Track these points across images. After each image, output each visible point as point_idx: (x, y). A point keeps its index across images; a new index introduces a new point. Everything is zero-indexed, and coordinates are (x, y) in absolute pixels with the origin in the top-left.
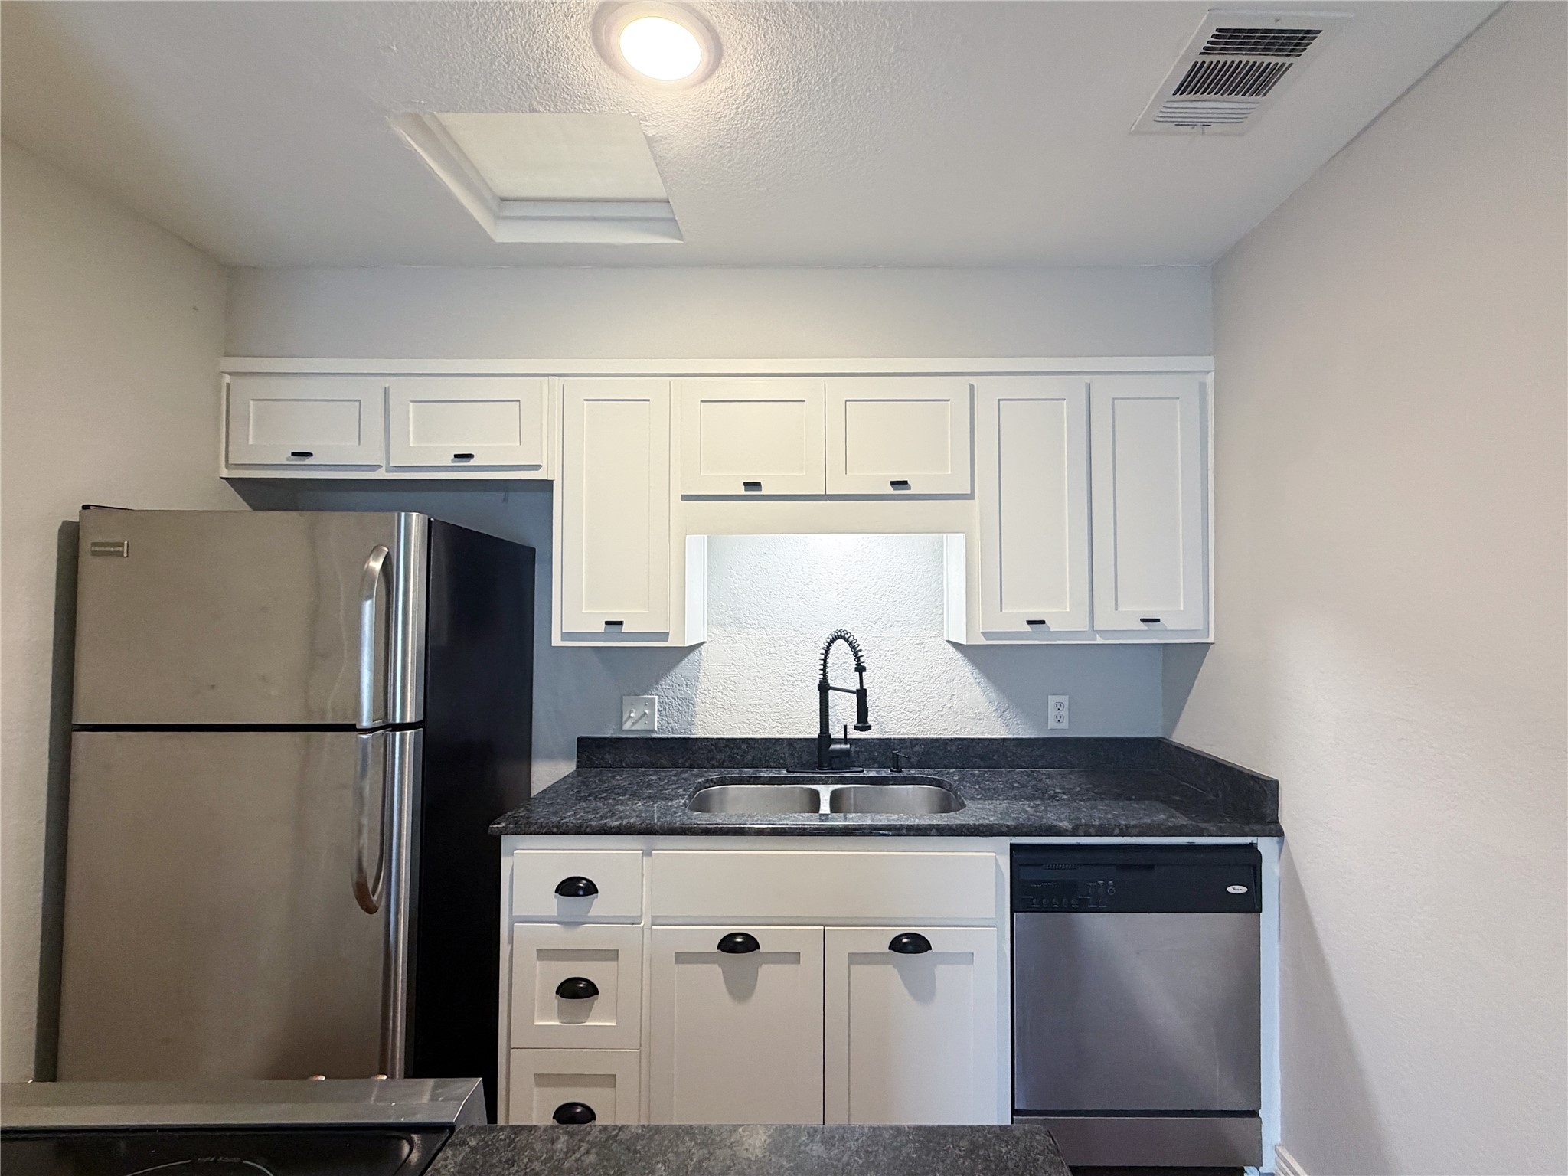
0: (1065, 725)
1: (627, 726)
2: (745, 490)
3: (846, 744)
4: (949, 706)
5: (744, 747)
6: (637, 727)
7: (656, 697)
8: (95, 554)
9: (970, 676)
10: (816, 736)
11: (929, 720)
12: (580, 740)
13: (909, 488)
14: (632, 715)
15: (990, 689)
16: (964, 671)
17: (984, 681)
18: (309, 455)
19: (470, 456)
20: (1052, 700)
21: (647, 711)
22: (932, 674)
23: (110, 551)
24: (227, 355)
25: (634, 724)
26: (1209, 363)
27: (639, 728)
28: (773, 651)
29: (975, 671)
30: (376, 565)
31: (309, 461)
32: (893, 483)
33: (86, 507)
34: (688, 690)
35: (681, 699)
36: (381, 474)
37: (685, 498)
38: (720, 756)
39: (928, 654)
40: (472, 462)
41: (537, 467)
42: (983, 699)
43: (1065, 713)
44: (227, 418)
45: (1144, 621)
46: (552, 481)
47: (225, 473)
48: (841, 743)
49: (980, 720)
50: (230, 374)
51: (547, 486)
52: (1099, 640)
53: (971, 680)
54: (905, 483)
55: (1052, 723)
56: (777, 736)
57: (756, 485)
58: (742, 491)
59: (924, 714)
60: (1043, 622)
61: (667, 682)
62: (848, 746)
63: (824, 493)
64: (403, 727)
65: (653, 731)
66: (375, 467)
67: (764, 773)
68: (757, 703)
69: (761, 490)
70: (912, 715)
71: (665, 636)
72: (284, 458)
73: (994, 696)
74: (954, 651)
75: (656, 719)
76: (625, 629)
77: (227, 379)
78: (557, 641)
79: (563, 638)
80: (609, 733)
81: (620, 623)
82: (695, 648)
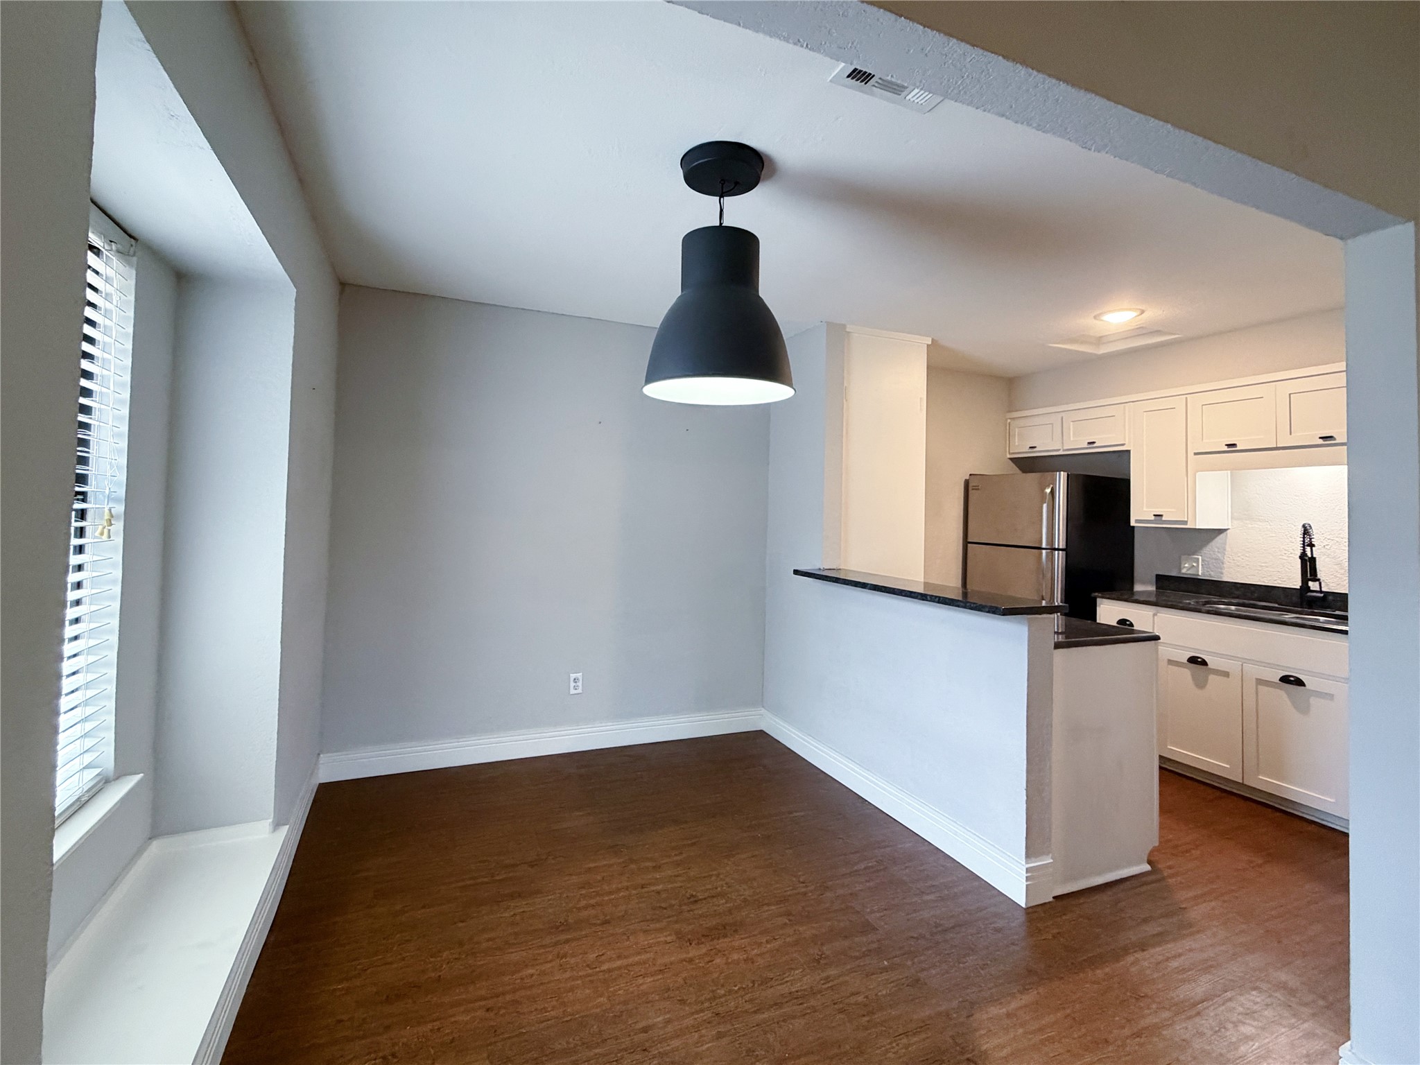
1: (1184, 571)
2: (1227, 448)
3: (1321, 593)
5: (1252, 588)
6: (1189, 572)
7: (1200, 557)
8: (973, 489)
10: (1299, 587)
12: (1158, 575)
14: (1186, 565)
18: (1035, 447)
19: (1094, 443)
21: (1195, 564)
23: (977, 488)
24: (1009, 411)
25: (1188, 570)
28: (1274, 535)
30: (1048, 491)
31: (1035, 450)
32: (1323, 438)
33: (970, 475)
34: (1219, 555)
35: (1215, 559)
36: (1061, 453)
37: (1197, 454)
38: (1235, 591)
40: (1095, 445)
41: (1123, 445)
44: (1008, 435)
46: (1130, 450)
47: (1009, 456)
48: (1317, 593)
50: (1010, 419)
51: (1128, 452)
56: (1277, 584)
57: (1234, 445)
58: (1225, 449)
61: (1206, 550)
62: (1322, 595)
63: (1275, 446)
64: (1058, 549)
65: (1198, 575)
66: (1059, 450)
67: (1261, 603)
68: (1263, 565)
69: (1237, 448)
71: (1186, 523)
72: (1027, 449)
75: (1200, 569)
76: (1164, 518)
77: (1009, 421)
78: (1133, 523)
79: (1136, 522)
80: (1174, 574)
81: (1161, 516)
82: (1220, 531)
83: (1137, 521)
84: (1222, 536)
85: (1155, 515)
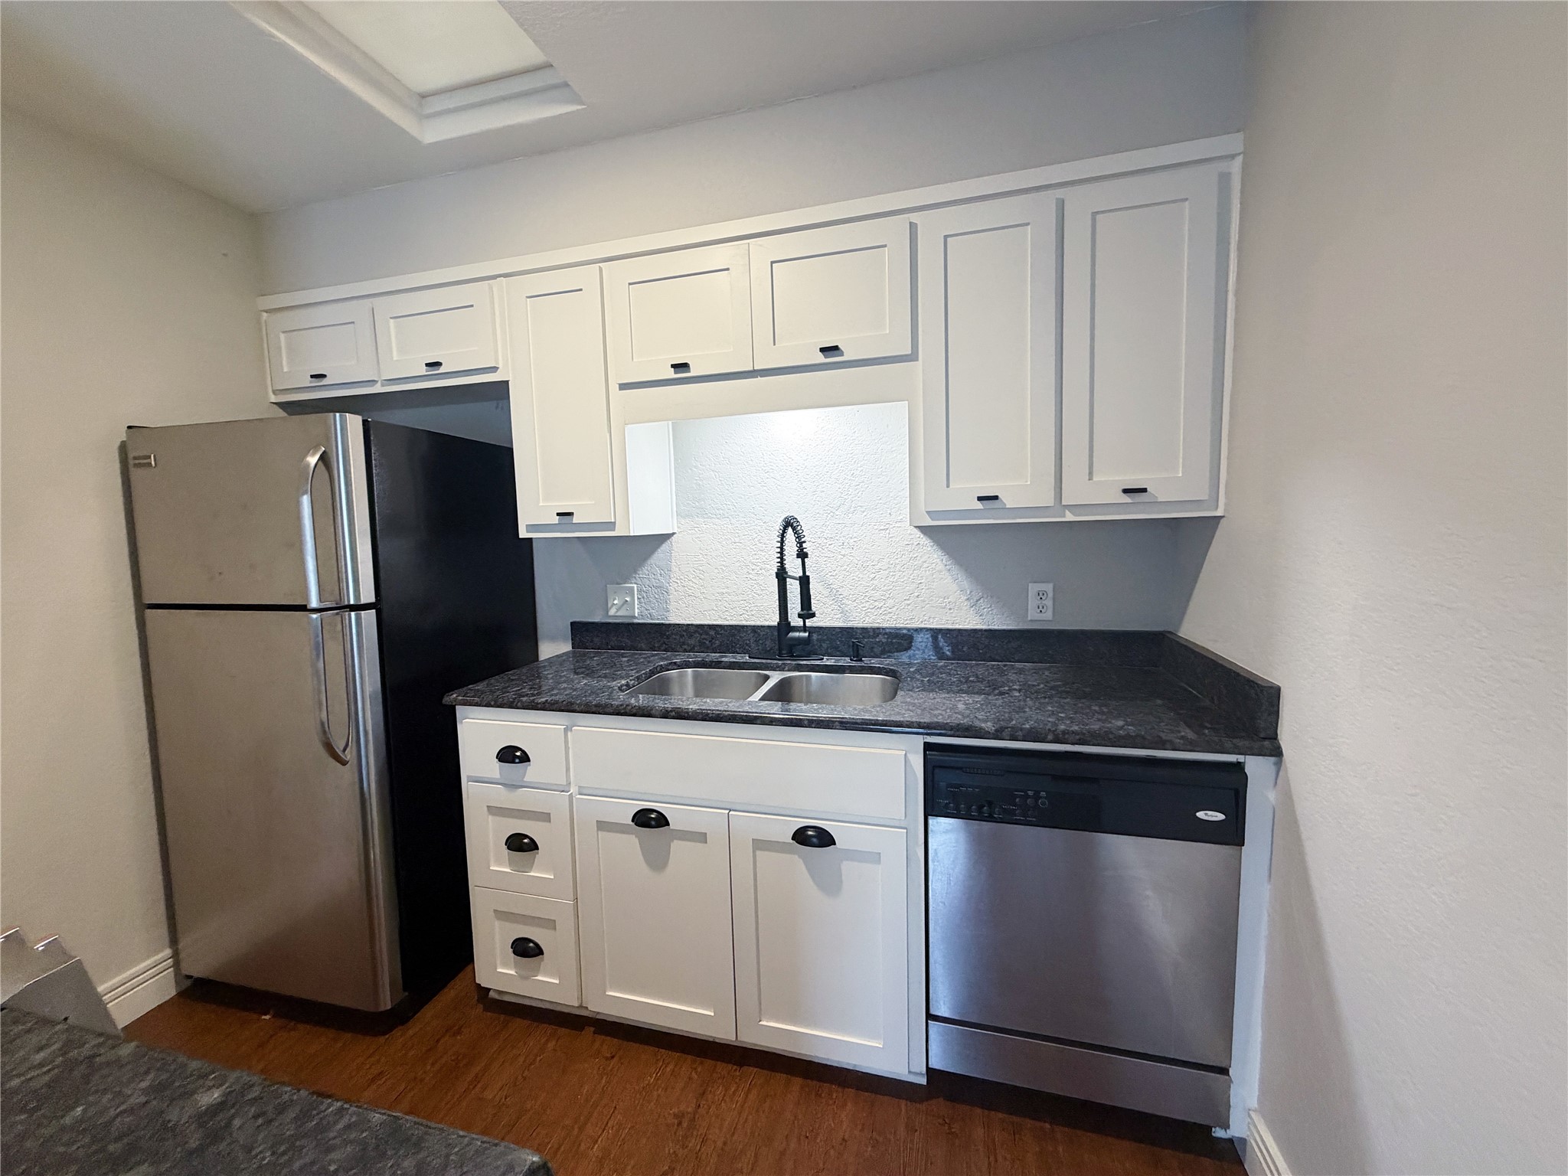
0: (1048, 615)
1: (612, 612)
2: (675, 373)
3: (805, 631)
4: (916, 594)
5: (712, 633)
6: (619, 614)
7: (635, 586)
8: (135, 465)
9: (940, 563)
10: (776, 624)
11: (894, 609)
12: (572, 624)
13: (842, 354)
14: (616, 602)
15: (961, 576)
16: (932, 558)
17: (955, 569)
18: (323, 377)
19: (440, 364)
20: (1033, 589)
21: (628, 599)
22: (897, 562)
23: (143, 463)
24: (262, 294)
25: (618, 610)
26: (1234, 142)
27: (621, 614)
28: (737, 540)
29: (945, 558)
30: (313, 460)
31: (325, 382)
32: (822, 350)
33: (129, 428)
34: (662, 580)
35: (657, 587)
36: (374, 388)
37: (624, 387)
38: (692, 642)
39: (894, 539)
40: (442, 370)
41: (494, 369)
42: (954, 587)
43: (1049, 603)
44: (267, 350)
45: (1126, 491)
46: (508, 381)
47: (273, 399)
48: (800, 631)
49: (950, 609)
50: (266, 311)
51: (504, 385)
52: (1069, 517)
53: (941, 567)
54: (836, 348)
55: (1033, 614)
56: (744, 623)
57: (685, 367)
58: (671, 374)
59: (890, 602)
60: (996, 498)
61: (643, 572)
62: (807, 634)
63: (752, 369)
64: (358, 608)
65: (634, 617)
66: (374, 382)
67: (728, 658)
68: (724, 591)
69: (690, 372)
70: (876, 604)
71: (611, 525)
72: (307, 381)
73: (966, 584)
74: (922, 536)
75: (636, 606)
76: (575, 520)
77: (264, 315)
78: (523, 533)
79: (528, 532)
80: (597, 619)
81: (570, 514)
82: (664, 538)
83: (531, 528)
84: (665, 547)
85: (558, 514)
